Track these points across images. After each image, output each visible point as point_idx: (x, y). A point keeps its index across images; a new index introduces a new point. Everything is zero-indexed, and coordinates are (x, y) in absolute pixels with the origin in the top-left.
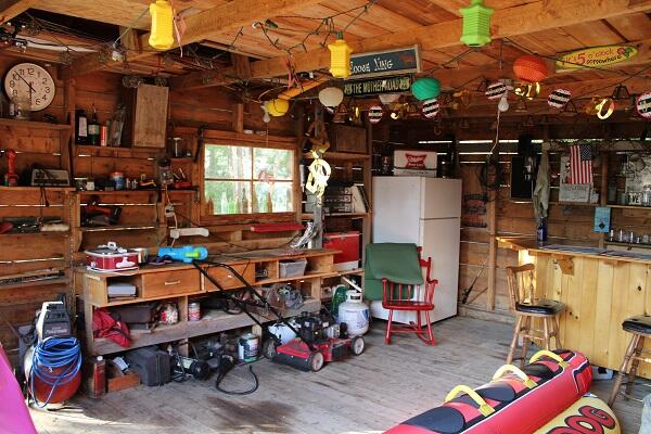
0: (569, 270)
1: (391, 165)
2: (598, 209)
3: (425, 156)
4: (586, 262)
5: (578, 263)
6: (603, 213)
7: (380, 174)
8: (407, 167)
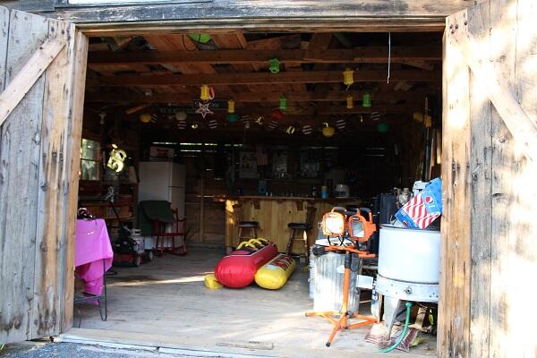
0: (258, 207)
1: (148, 155)
2: (260, 182)
3: (167, 151)
4: (267, 202)
5: (262, 203)
6: (262, 183)
7: (142, 161)
8: (158, 157)
